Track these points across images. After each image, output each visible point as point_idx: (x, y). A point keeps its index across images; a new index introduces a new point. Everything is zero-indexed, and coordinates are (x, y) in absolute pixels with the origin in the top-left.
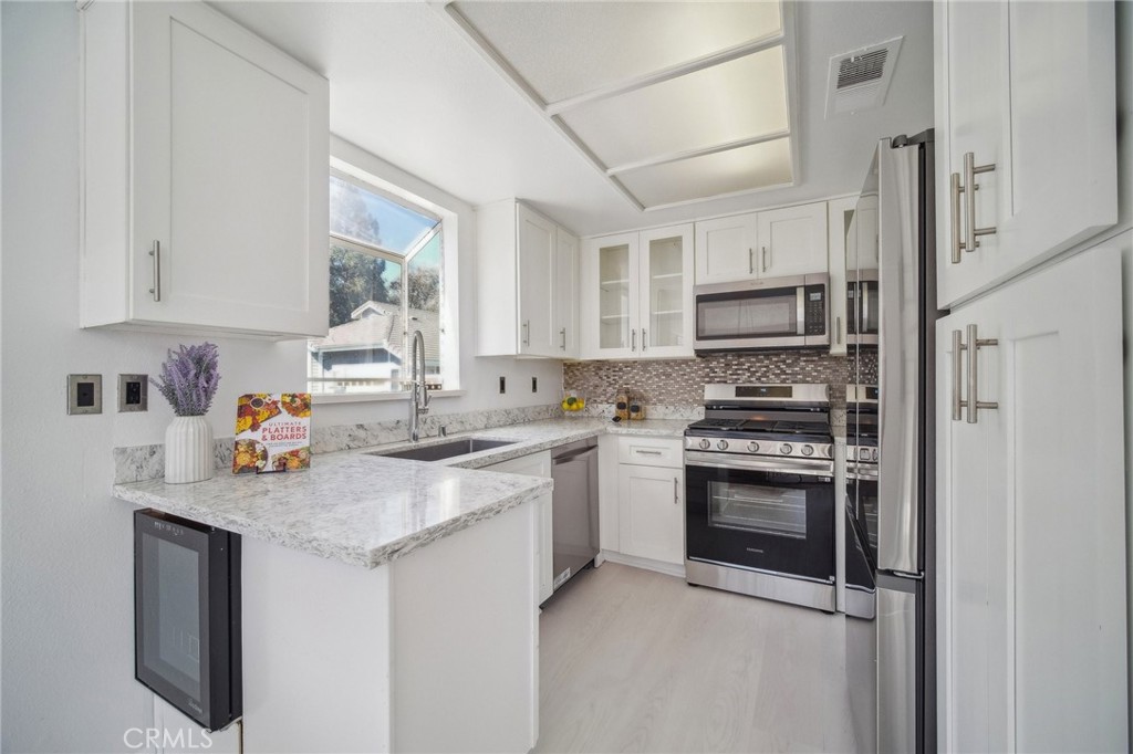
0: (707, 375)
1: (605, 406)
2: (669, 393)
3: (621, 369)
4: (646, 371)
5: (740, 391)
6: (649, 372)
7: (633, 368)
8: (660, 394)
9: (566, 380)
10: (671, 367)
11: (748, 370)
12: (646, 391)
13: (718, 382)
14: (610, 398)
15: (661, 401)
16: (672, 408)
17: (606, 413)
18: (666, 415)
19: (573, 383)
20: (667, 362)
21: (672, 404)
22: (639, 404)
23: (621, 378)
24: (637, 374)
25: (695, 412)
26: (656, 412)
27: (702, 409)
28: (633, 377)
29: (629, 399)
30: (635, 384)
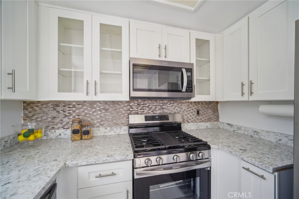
0: (129, 110)
1: (61, 131)
2: (107, 120)
3: (74, 106)
4: (92, 107)
5: (147, 118)
6: (95, 108)
7: (83, 106)
8: (102, 121)
9: (25, 114)
10: (109, 105)
11: (148, 107)
12: (92, 119)
13: (135, 114)
14: (65, 125)
15: (102, 125)
16: (109, 128)
17: (62, 136)
18: (105, 132)
19: (33, 116)
20: (106, 102)
21: (109, 126)
22: (88, 129)
23: (74, 111)
24: (86, 109)
25: (122, 129)
26: (98, 132)
27: (126, 128)
28: (84, 111)
29: (82, 126)
30: (85, 115)
